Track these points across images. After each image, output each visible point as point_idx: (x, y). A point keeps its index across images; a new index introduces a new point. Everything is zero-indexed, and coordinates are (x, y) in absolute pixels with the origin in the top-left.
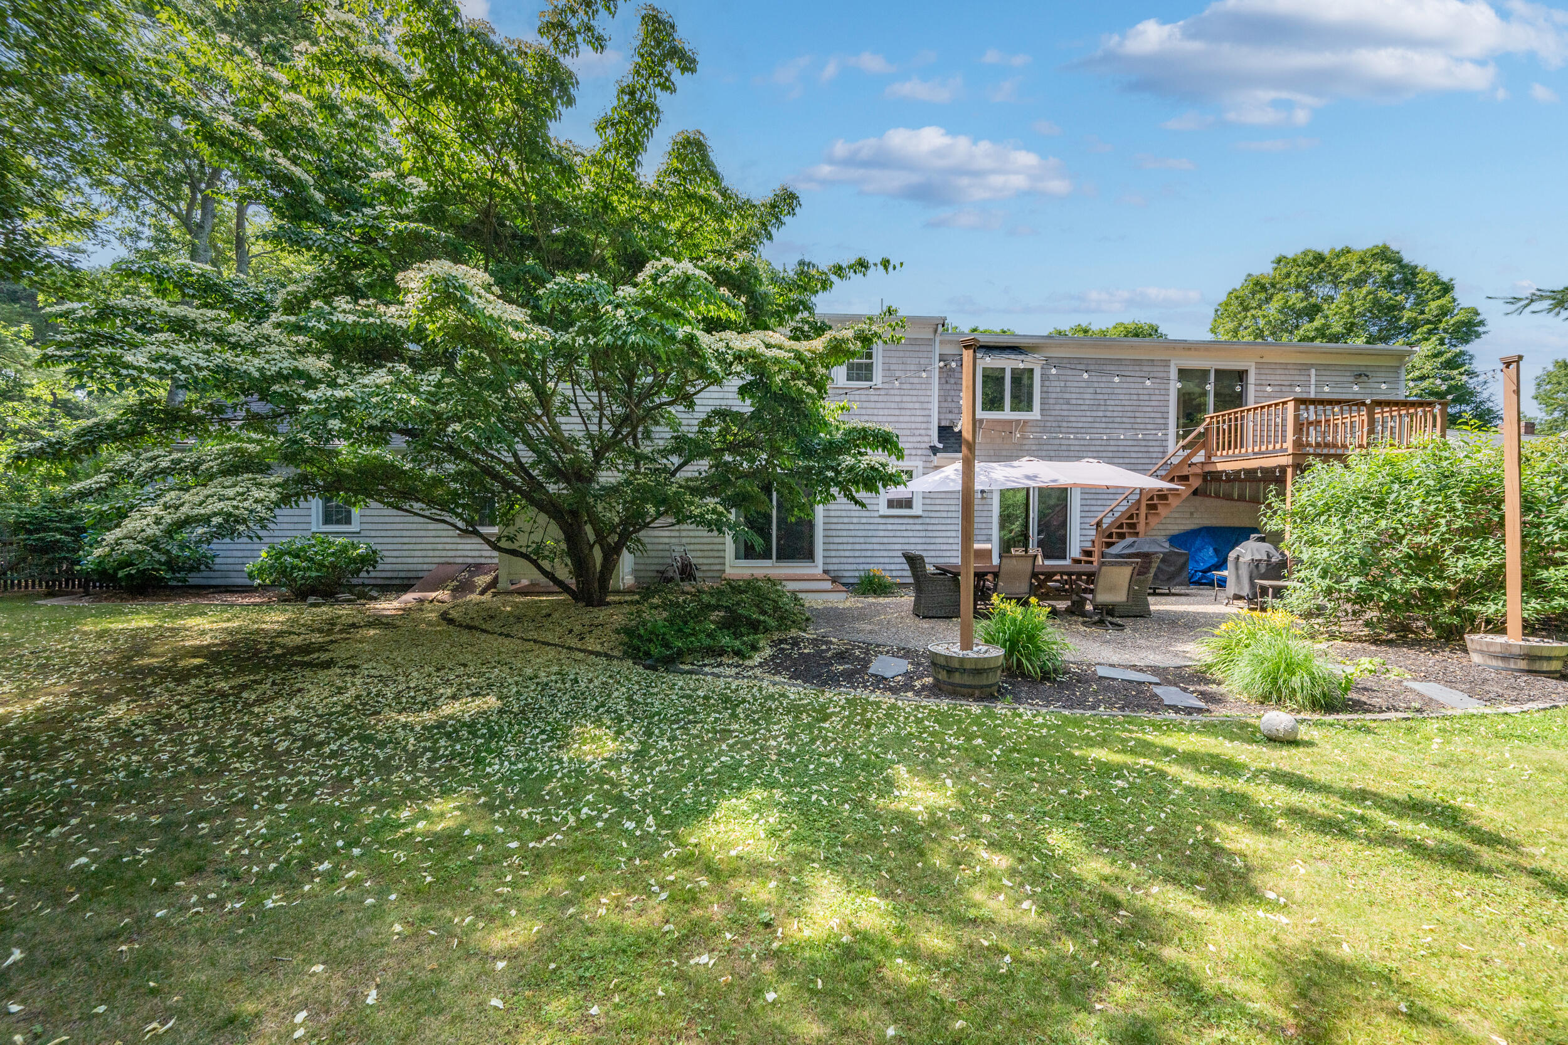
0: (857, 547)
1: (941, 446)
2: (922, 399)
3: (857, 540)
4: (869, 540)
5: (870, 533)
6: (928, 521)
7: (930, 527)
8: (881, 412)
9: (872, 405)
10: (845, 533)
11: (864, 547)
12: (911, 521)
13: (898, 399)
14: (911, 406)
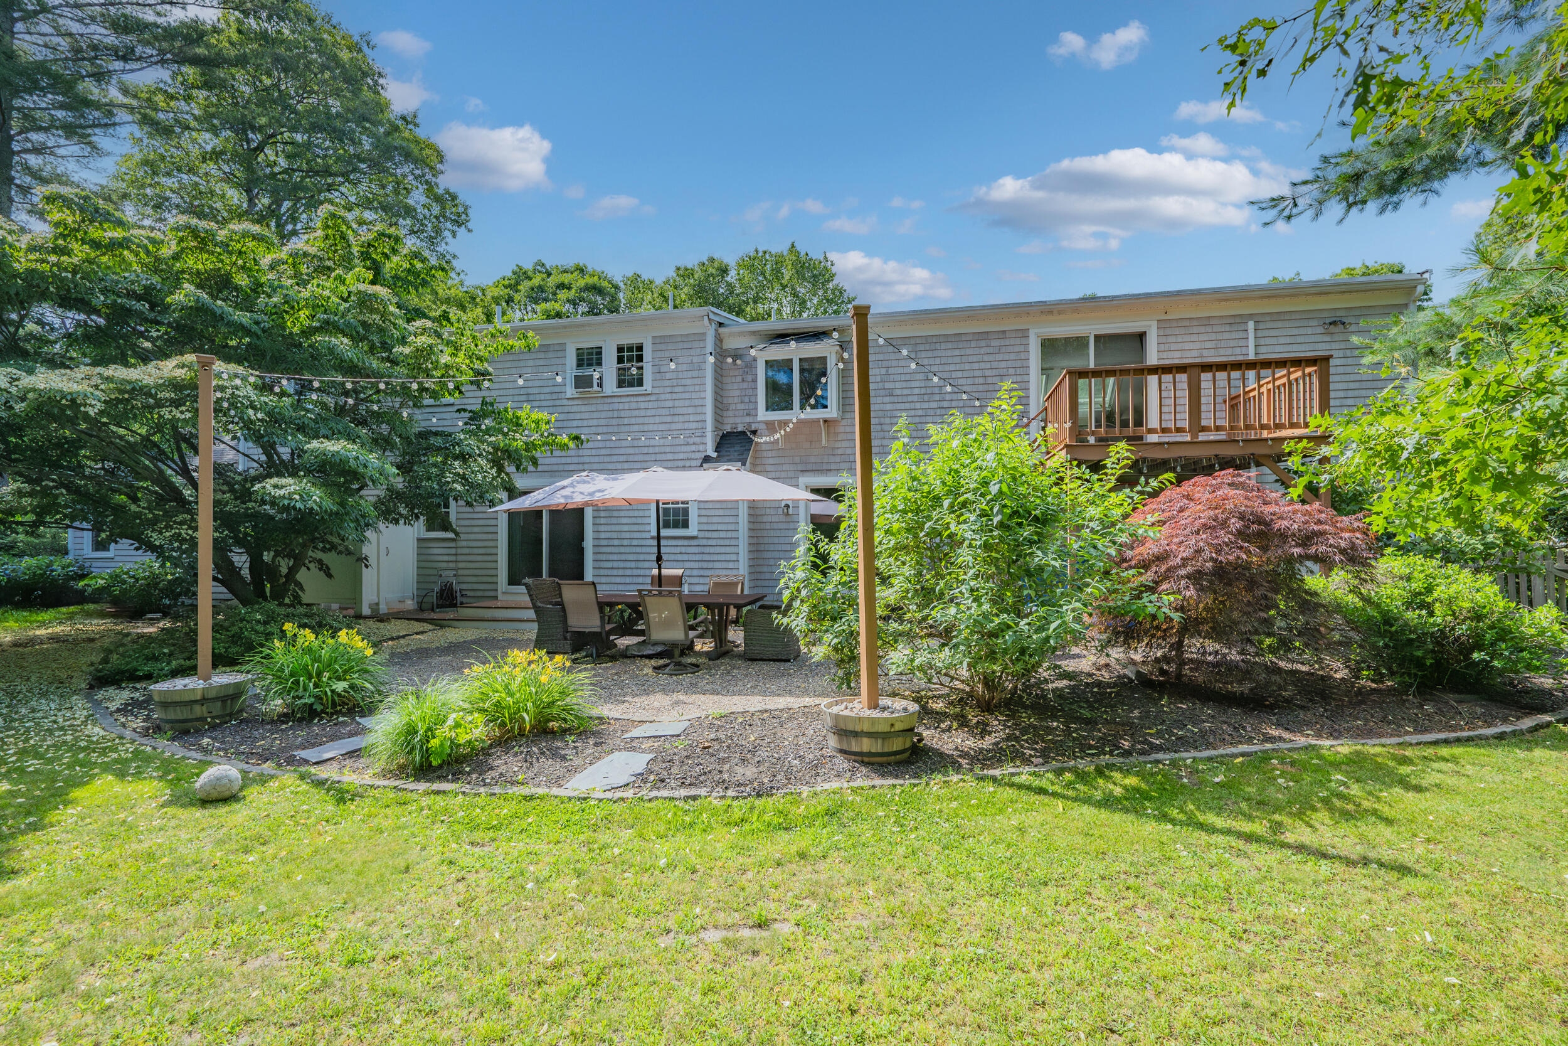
0: (629, 572)
1: (715, 455)
2: (697, 402)
3: (628, 565)
4: (641, 565)
5: (642, 557)
6: (704, 542)
7: (707, 550)
8: (651, 420)
9: (642, 413)
10: (615, 557)
11: (636, 572)
12: (686, 542)
13: (670, 404)
14: (684, 411)
